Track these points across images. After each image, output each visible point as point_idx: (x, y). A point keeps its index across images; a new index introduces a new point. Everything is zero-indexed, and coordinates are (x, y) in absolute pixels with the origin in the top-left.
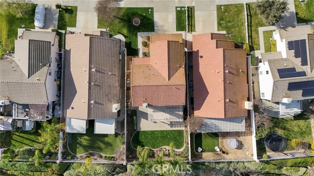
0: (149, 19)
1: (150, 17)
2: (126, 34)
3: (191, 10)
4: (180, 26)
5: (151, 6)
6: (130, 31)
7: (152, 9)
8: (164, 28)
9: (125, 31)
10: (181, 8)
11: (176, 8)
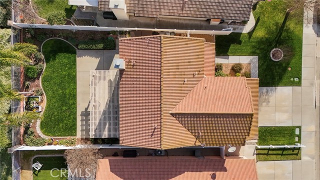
0: (281, 78)
1: (285, 80)
2: (255, 35)
3: (294, 153)
4: (267, 134)
5: (303, 82)
6: (261, 42)
7: (299, 84)
8: (264, 104)
9: (260, 33)
10: (299, 136)
11: (300, 127)
